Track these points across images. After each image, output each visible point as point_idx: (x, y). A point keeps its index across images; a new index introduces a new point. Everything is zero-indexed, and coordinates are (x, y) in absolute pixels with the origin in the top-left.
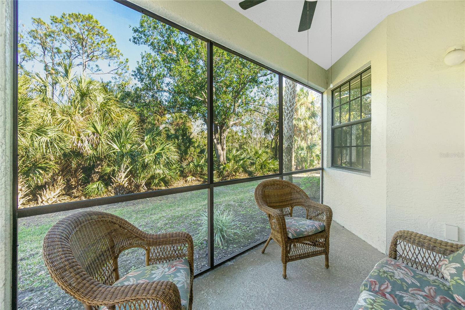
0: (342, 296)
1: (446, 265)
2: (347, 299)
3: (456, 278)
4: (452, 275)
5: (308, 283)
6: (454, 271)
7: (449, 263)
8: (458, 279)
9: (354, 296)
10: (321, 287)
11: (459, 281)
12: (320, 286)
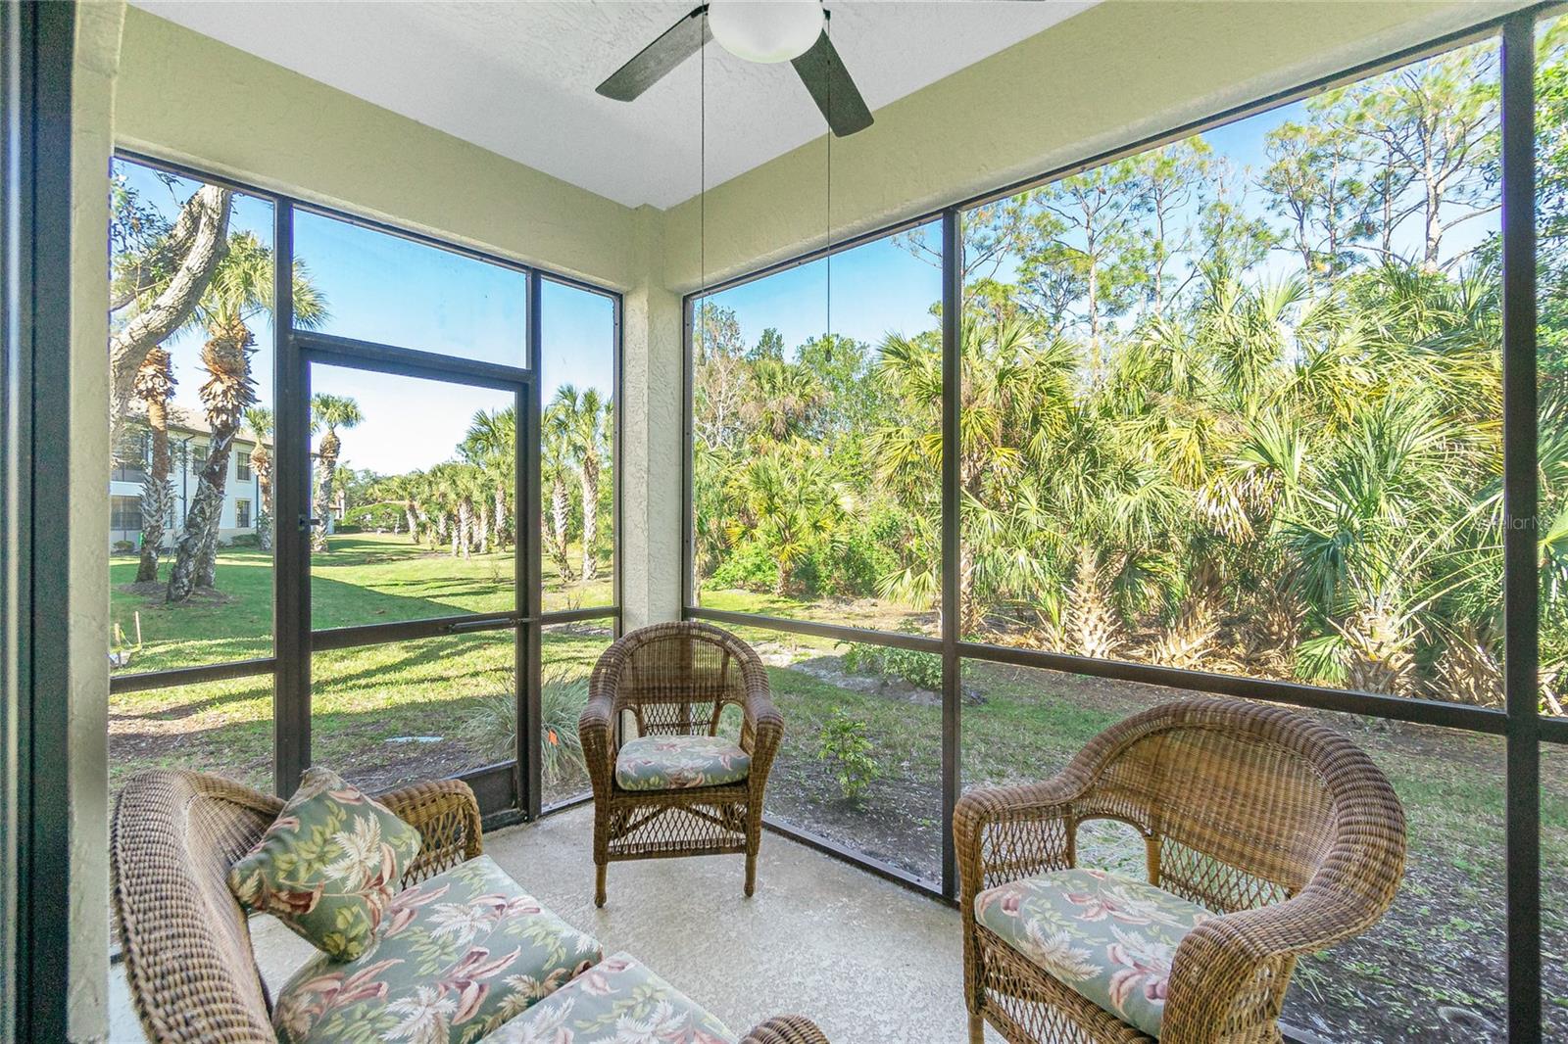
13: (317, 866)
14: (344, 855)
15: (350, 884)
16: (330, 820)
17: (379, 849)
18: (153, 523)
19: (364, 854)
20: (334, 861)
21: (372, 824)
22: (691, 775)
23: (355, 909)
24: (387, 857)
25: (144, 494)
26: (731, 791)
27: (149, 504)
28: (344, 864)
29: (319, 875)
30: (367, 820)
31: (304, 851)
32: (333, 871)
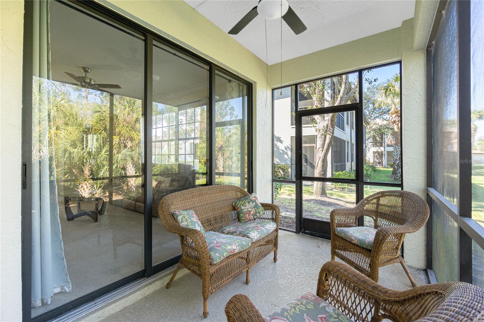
13: (241, 205)
14: (246, 206)
15: (244, 211)
16: (247, 200)
17: (252, 209)
18: (396, 158)
19: (249, 208)
20: (244, 206)
21: (253, 204)
22: (353, 239)
23: (243, 215)
24: (253, 211)
25: (393, 150)
26: (361, 249)
27: (395, 153)
28: (245, 207)
29: (240, 207)
30: (253, 203)
31: (242, 203)
32: (243, 208)
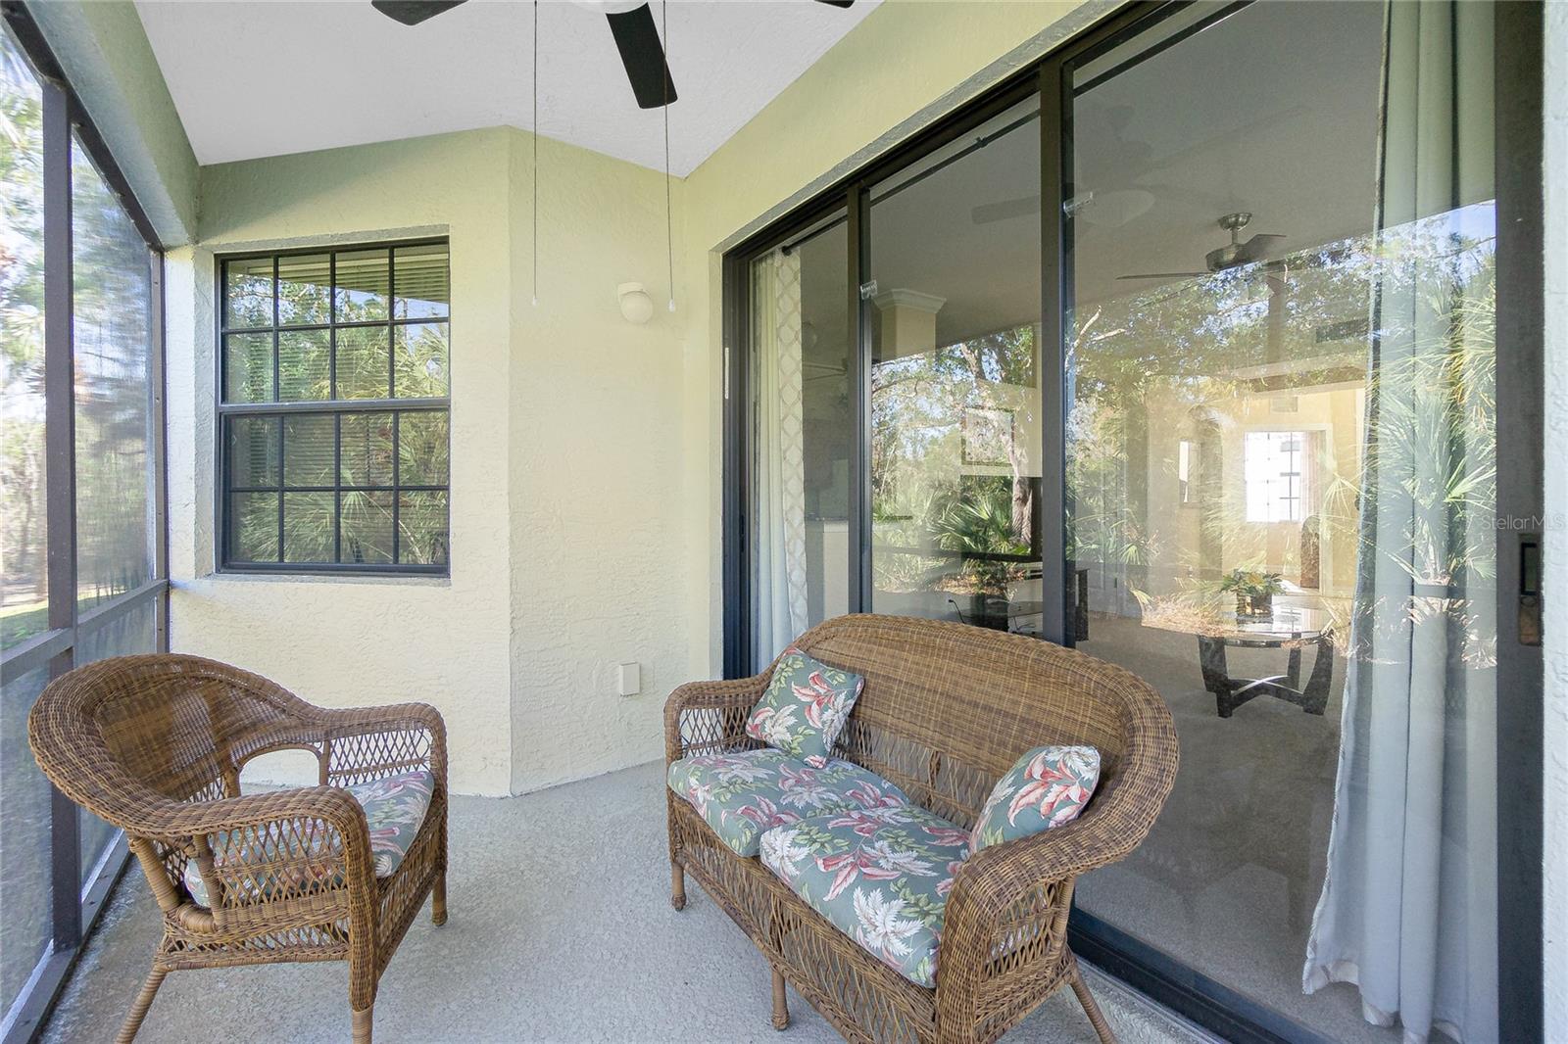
0: (561, 951)
1: (772, 717)
2: (577, 948)
3: (800, 730)
4: (791, 730)
5: (453, 1006)
6: (792, 720)
7: (776, 712)
8: (805, 729)
9: (577, 929)
10: (493, 980)
11: (807, 732)
12: (489, 982)
